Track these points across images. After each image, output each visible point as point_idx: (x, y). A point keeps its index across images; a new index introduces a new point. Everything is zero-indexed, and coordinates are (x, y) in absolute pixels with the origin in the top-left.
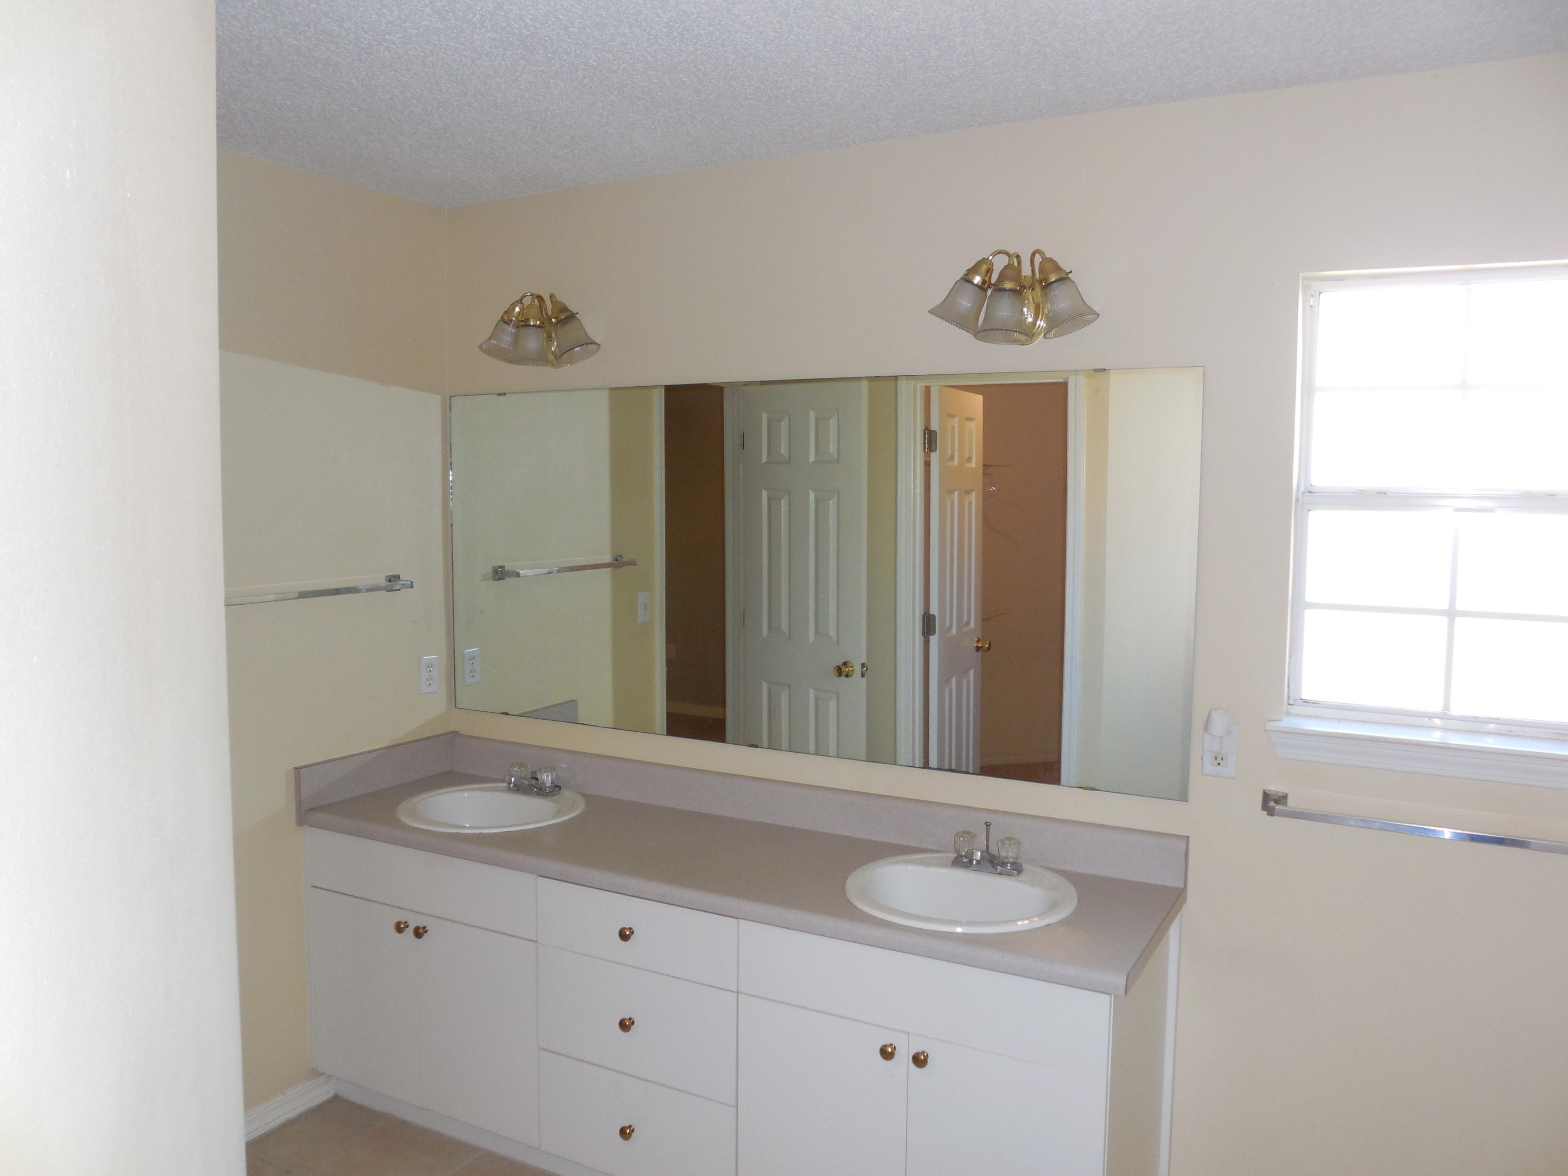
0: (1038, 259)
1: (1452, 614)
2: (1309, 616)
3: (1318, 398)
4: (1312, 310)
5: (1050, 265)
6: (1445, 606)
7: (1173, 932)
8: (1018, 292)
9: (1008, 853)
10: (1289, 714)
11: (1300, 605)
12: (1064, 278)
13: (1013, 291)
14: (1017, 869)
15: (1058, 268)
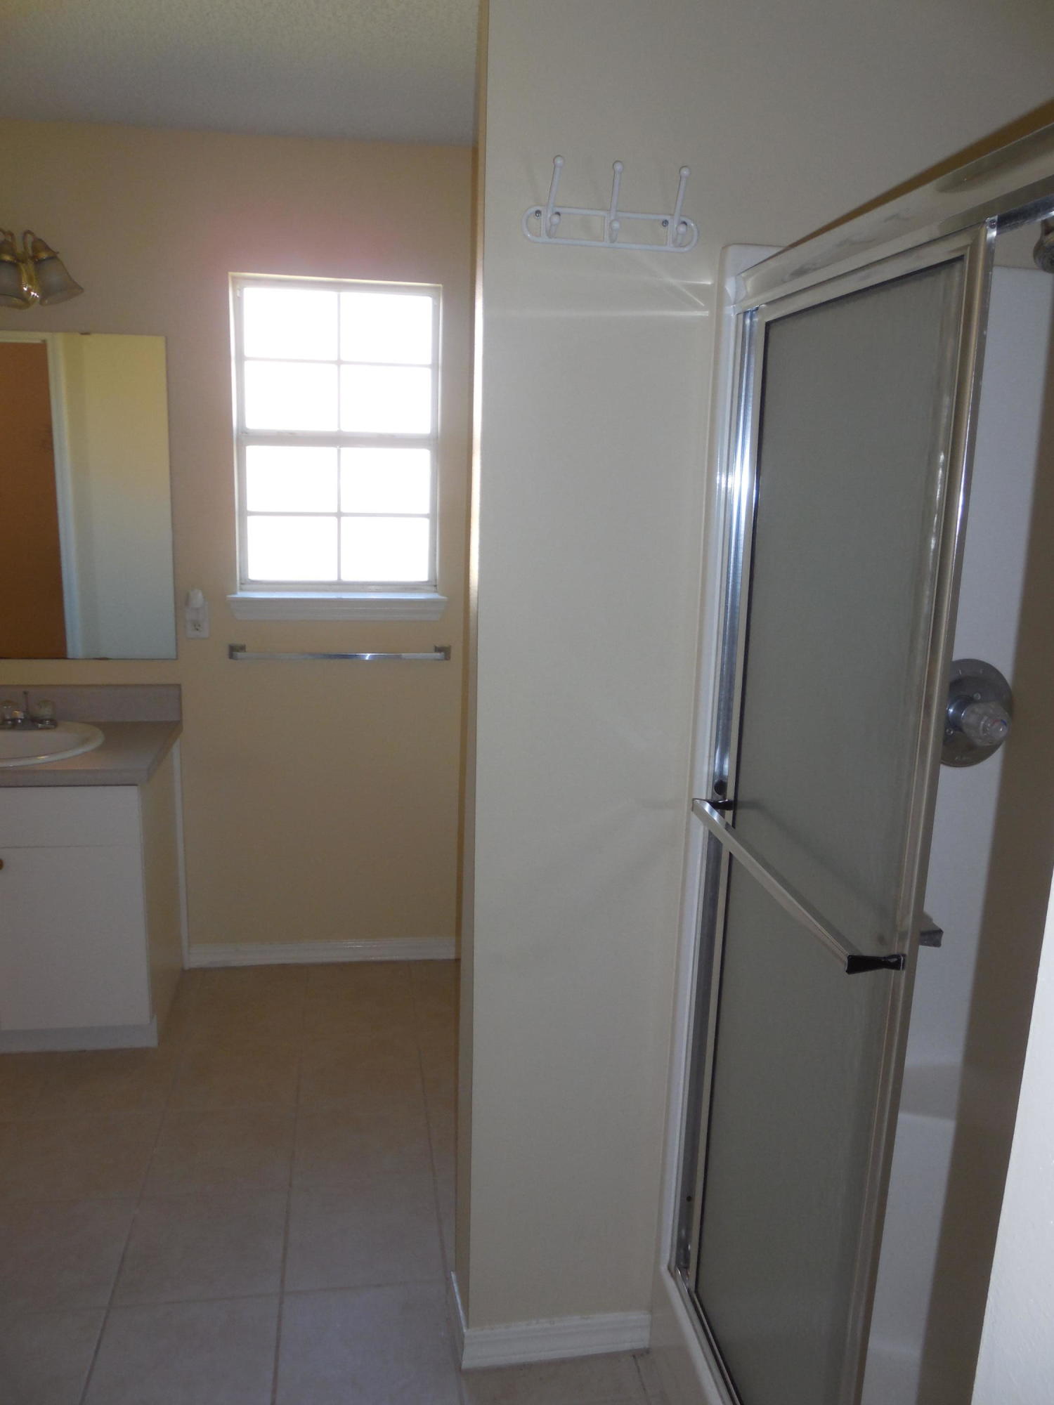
0: (30, 239)
1: (339, 515)
2: (251, 520)
3: (248, 366)
4: (239, 301)
5: (39, 245)
6: (335, 510)
7: (175, 750)
8: (14, 265)
9: (46, 712)
10: (241, 590)
11: (244, 513)
12: (54, 257)
13: (10, 263)
14: (54, 723)
15: (47, 248)
